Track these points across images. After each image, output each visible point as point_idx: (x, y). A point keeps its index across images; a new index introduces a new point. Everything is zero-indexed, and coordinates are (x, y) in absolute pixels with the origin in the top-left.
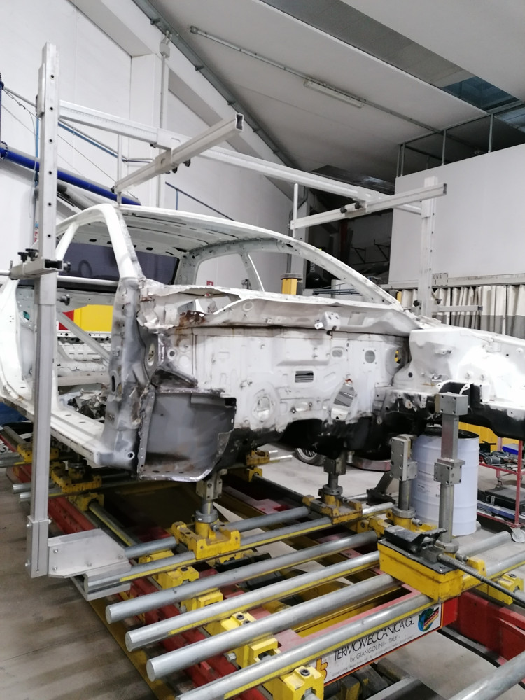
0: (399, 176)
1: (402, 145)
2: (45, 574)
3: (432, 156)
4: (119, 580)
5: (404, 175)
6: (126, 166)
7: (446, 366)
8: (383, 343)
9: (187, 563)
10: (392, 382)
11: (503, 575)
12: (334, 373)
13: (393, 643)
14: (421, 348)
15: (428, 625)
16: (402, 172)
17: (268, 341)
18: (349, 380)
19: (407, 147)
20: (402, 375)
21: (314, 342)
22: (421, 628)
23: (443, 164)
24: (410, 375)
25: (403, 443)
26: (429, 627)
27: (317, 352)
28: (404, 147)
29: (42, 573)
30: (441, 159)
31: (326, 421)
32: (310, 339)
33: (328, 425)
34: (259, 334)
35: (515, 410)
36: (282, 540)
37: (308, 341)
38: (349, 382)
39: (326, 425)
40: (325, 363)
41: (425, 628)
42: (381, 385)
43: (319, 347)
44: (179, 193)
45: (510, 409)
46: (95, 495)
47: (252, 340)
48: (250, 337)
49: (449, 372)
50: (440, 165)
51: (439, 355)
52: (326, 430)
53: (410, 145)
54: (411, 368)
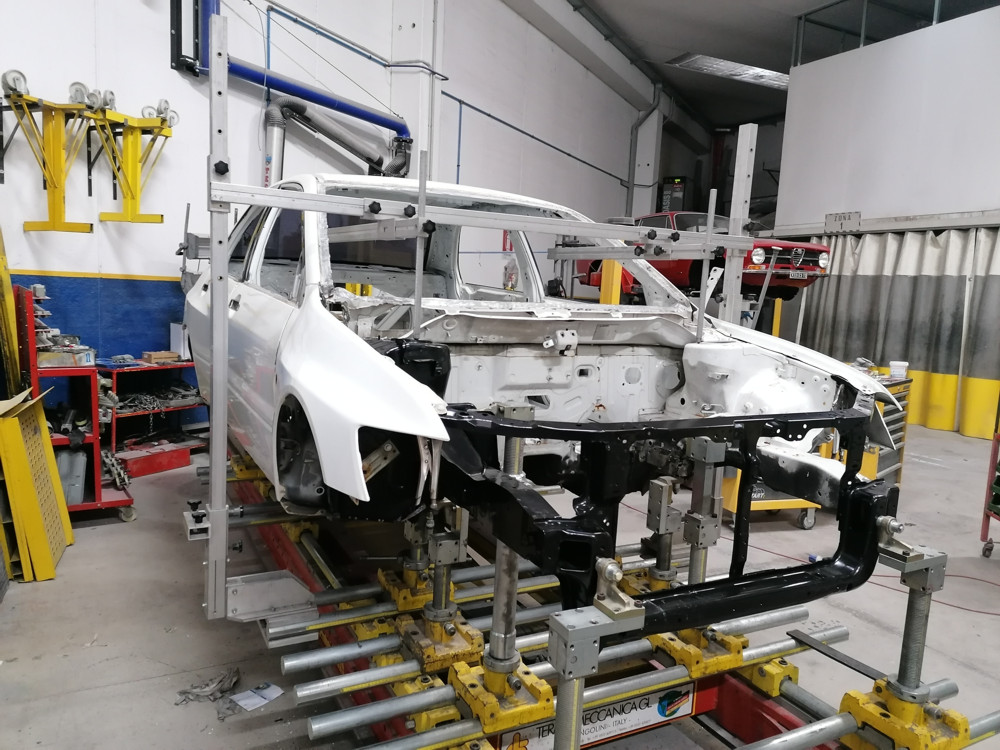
0: (795, 65)
1: (800, 18)
2: (223, 616)
3: (848, 32)
4: (304, 628)
5: (802, 64)
6: (389, 73)
7: (722, 394)
8: (654, 359)
9: (386, 614)
10: (664, 408)
11: (771, 660)
12: (579, 397)
13: (621, 726)
14: (693, 368)
15: (672, 710)
16: (799, 59)
17: (488, 361)
18: (601, 406)
19: (807, 20)
20: (674, 400)
21: (548, 361)
22: (662, 712)
23: (861, 45)
24: (683, 401)
25: (662, 487)
26: (674, 712)
27: (552, 374)
28: (802, 22)
29: (220, 615)
30: (860, 36)
31: (567, 457)
32: (542, 357)
33: (570, 461)
34: (476, 352)
35: (788, 459)
36: (530, 593)
37: (541, 361)
38: (601, 408)
39: (567, 461)
40: (565, 386)
41: (667, 713)
42: (647, 411)
43: (555, 368)
44: (463, 106)
45: (783, 457)
46: (308, 525)
47: (466, 359)
48: (464, 356)
49: (724, 403)
50: (858, 47)
51: (712, 380)
52: (568, 468)
53: (812, 17)
54: (684, 393)
